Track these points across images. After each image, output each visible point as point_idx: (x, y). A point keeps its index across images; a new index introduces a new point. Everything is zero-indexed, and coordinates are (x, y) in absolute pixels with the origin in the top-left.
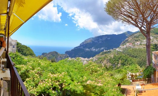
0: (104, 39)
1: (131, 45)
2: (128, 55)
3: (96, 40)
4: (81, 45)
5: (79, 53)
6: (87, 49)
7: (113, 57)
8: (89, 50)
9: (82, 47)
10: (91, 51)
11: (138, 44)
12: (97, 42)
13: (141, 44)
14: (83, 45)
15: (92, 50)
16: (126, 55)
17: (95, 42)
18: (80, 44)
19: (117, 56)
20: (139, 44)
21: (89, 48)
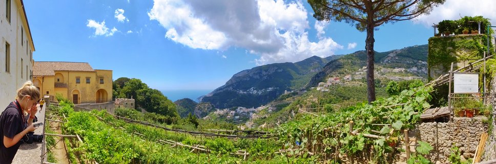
0: (272, 71)
1: (339, 81)
2: (341, 97)
3: (257, 74)
4: (228, 85)
5: (228, 100)
6: (241, 92)
7: (317, 102)
8: (245, 93)
9: (231, 88)
10: (250, 95)
11: (348, 79)
12: (259, 77)
13: (353, 80)
14: (232, 85)
15: (251, 93)
16: (337, 98)
17: (255, 77)
18: (227, 83)
19: (324, 99)
20: (350, 79)
21: (245, 89)
